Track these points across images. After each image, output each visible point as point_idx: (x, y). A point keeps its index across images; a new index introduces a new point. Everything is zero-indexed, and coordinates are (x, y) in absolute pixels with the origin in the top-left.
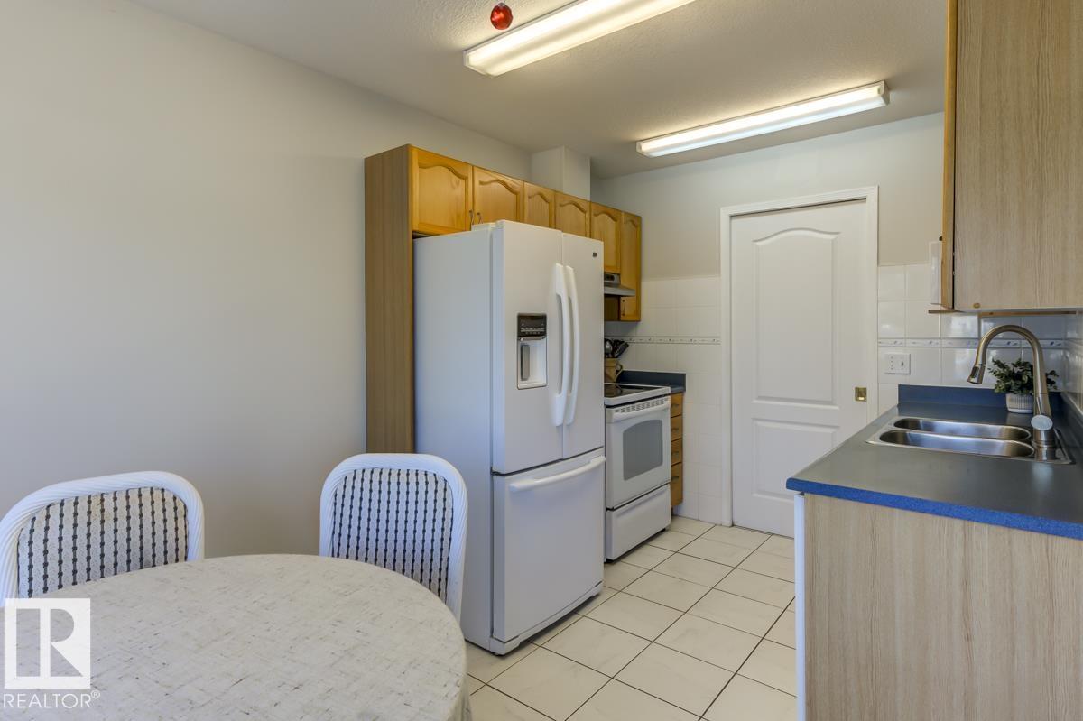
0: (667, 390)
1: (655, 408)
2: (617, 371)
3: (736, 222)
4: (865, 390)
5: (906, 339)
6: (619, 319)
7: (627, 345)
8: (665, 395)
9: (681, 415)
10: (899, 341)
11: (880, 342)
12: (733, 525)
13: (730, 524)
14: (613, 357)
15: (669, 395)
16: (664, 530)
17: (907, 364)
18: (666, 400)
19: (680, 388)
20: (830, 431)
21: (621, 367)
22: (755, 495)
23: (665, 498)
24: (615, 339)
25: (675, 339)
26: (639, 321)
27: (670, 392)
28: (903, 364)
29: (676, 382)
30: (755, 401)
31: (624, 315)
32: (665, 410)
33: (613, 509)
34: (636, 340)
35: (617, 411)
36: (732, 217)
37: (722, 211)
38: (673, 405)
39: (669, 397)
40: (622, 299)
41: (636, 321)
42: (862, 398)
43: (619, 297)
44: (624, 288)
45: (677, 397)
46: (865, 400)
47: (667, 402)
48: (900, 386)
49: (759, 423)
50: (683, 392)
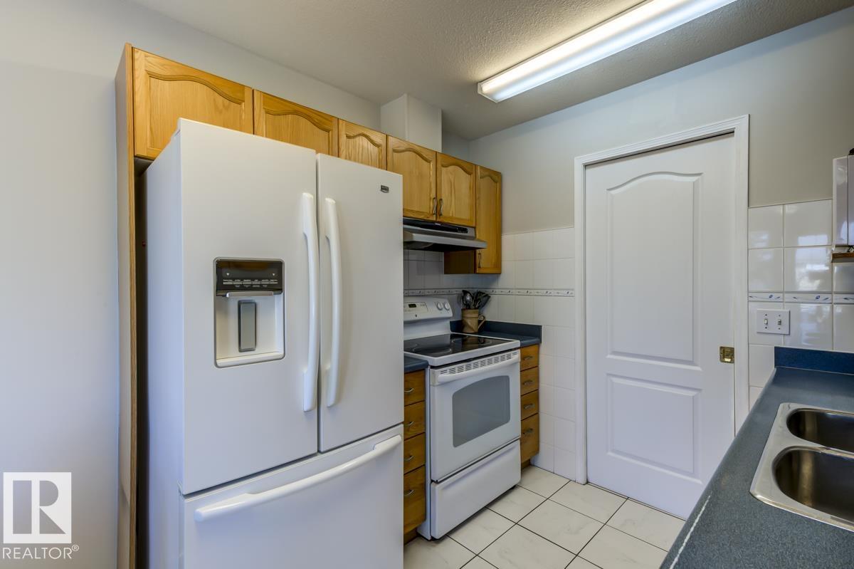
0: (517, 343)
1: (500, 363)
2: (479, 322)
3: (589, 171)
4: (732, 350)
5: (783, 292)
6: (475, 272)
7: (488, 297)
8: (515, 349)
9: (537, 366)
10: (775, 295)
11: (750, 297)
12: (587, 482)
13: (585, 482)
14: (475, 309)
15: (518, 348)
16: (514, 488)
17: (785, 322)
18: (515, 354)
19: (535, 340)
20: (692, 393)
21: (484, 318)
22: (610, 454)
23: (514, 456)
24: (476, 290)
25: (532, 291)
26: (500, 274)
27: (519, 346)
28: (780, 323)
29: (529, 334)
30: (610, 356)
31: (479, 267)
32: (514, 364)
33: (437, 482)
34: (498, 291)
35: (442, 372)
36: (586, 166)
37: (575, 161)
38: (523, 358)
39: (519, 350)
40: (478, 251)
41: (497, 272)
42: (729, 360)
43: (474, 249)
44: (479, 240)
45: (531, 350)
46: (732, 362)
47: (516, 356)
48: (776, 349)
49: (616, 380)
50: (538, 343)
